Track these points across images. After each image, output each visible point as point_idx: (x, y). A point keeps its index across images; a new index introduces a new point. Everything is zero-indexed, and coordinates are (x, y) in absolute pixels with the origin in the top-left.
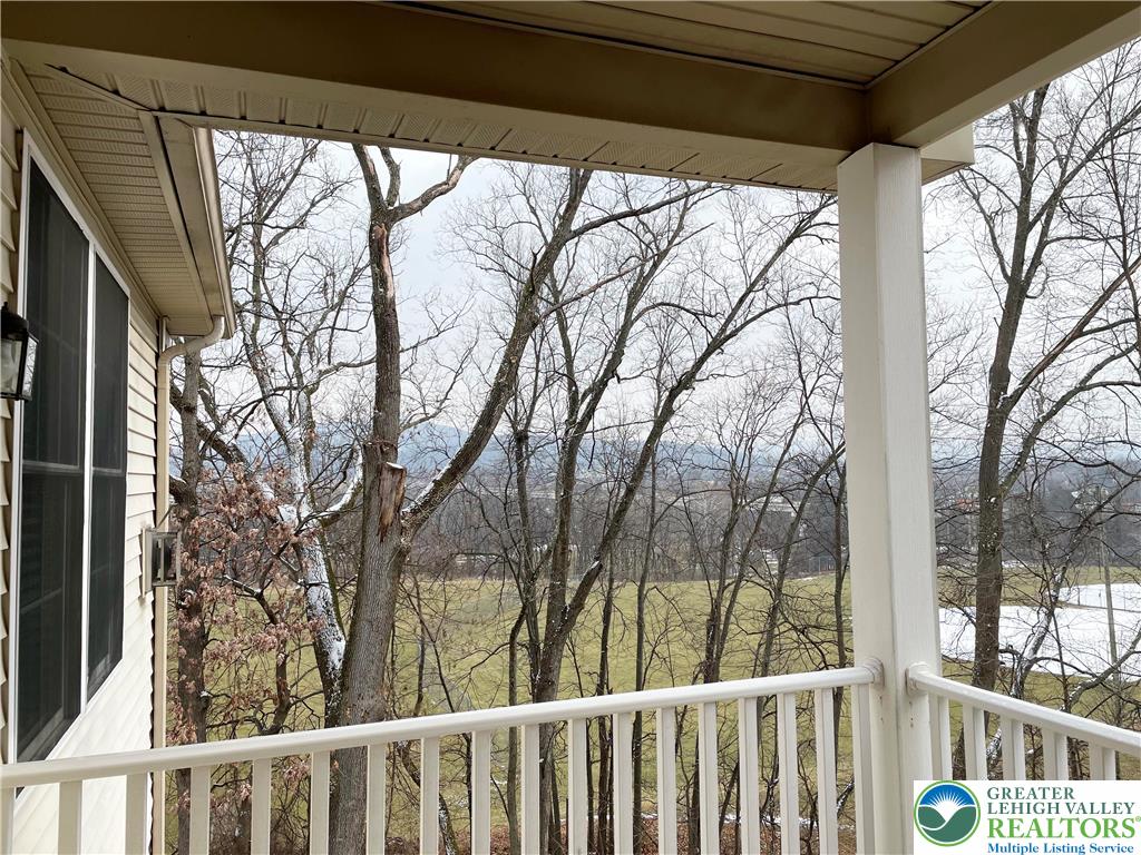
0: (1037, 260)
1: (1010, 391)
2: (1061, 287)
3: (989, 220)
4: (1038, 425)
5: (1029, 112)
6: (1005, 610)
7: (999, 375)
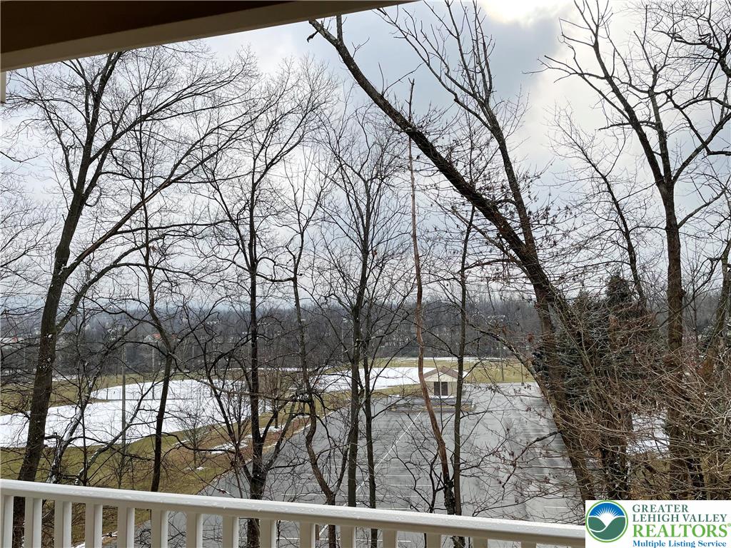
0: (94, 183)
1: (68, 265)
2: (108, 202)
3: (66, 150)
4: (85, 288)
5: (96, 89)
6: (52, 410)
7: (62, 252)
